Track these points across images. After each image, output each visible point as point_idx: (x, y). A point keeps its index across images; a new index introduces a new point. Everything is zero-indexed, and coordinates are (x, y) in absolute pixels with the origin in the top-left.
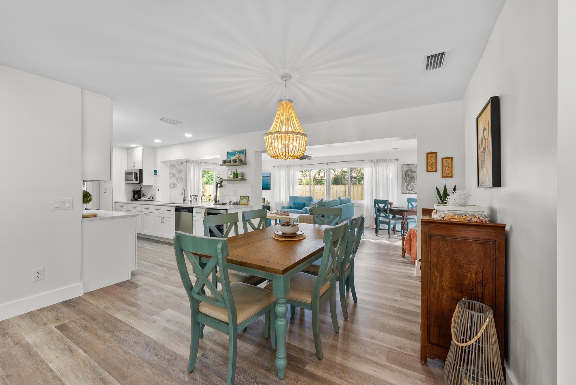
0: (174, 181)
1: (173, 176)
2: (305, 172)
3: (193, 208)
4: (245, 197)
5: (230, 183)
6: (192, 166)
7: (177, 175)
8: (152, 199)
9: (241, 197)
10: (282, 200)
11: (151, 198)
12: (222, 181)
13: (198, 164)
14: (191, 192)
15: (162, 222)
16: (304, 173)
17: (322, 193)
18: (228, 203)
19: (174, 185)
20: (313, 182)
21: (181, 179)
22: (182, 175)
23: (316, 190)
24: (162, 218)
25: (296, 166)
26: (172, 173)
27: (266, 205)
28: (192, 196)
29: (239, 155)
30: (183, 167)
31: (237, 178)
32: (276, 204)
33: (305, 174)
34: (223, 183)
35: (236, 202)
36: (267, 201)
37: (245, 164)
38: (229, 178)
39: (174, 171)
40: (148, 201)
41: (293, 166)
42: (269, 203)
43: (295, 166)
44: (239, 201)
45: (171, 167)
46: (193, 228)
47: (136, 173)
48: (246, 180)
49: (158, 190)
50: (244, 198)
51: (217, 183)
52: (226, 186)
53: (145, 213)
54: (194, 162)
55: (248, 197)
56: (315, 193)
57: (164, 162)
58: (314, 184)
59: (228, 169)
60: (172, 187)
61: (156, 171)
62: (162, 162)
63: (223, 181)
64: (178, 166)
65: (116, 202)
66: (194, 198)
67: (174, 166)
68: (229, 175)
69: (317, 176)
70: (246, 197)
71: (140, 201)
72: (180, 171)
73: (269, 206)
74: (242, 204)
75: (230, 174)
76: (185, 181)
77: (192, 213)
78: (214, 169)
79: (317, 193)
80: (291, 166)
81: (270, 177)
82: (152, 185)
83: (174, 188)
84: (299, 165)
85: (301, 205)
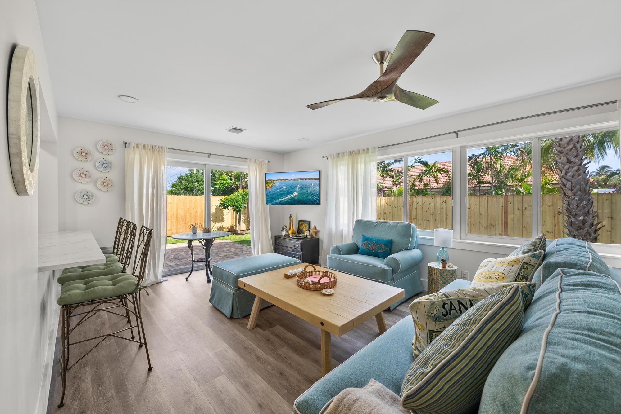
0: (87, 187)
1: (84, 175)
2: (398, 178)
7: (97, 174)
10: (341, 228)
16: (395, 179)
17: (425, 209)
19: (86, 197)
20: (410, 192)
21: (108, 184)
22: (111, 175)
23: (415, 204)
25: (370, 150)
27: (312, 235)
32: (330, 234)
33: (397, 180)
36: (315, 228)
39: (87, 166)
41: (364, 150)
42: (317, 233)
43: (368, 150)
45: (76, 155)
56: (414, 209)
58: (412, 195)
60: (80, 201)
64: (96, 155)
67: (84, 154)
69: (417, 183)
72: (105, 165)
73: (318, 239)
76: (118, 186)
78: (204, 165)
79: (418, 209)
80: (359, 151)
81: (319, 179)
83: (85, 203)
84: (378, 148)
85: (383, 246)
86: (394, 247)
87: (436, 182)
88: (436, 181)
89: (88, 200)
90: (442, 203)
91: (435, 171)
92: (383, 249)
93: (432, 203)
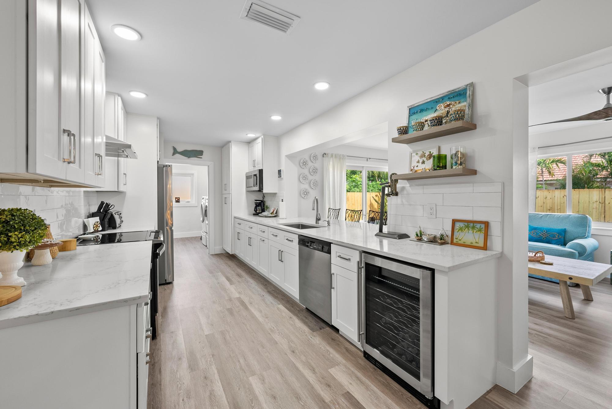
0: (306, 186)
1: (304, 178)
3: (332, 243)
4: (472, 225)
5: (417, 185)
6: (331, 163)
7: (310, 177)
8: (276, 215)
9: (454, 222)
11: (275, 212)
12: (396, 181)
13: (340, 159)
14: (330, 204)
15: (280, 259)
18: (413, 236)
19: (305, 193)
21: (316, 184)
22: (317, 177)
24: (281, 252)
26: (301, 174)
28: (331, 210)
29: (448, 106)
30: (317, 165)
31: (446, 168)
34: (399, 186)
35: (438, 235)
37: (471, 127)
38: (416, 171)
39: (306, 171)
40: (270, 217)
44: (449, 233)
45: (301, 164)
46: (332, 290)
47: (255, 175)
48: (474, 172)
49: (282, 201)
50: (468, 227)
51: (383, 186)
52: (405, 192)
53: (261, 238)
54: (334, 156)
55: (487, 224)
57: (291, 157)
59: (411, 150)
60: (303, 196)
61: (280, 172)
62: (288, 156)
63: (399, 180)
64: (310, 164)
65: (235, 218)
66: (334, 214)
67: (305, 163)
68: (414, 164)
70: (478, 226)
71: (261, 216)
72: (314, 171)
74: (460, 242)
75: (418, 162)
76: (320, 186)
77: (330, 255)
78: (363, 167)
82: (277, 193)
83: (305, 198)
84: (538, 148)
85: (556, 235)
86: (568, 236)
87: (550, 175)
88: (550, 173)
89: (307, 195)
90: (563, 197)
91: (550, 162)
92: (557, 237)
93: (549, 198)
